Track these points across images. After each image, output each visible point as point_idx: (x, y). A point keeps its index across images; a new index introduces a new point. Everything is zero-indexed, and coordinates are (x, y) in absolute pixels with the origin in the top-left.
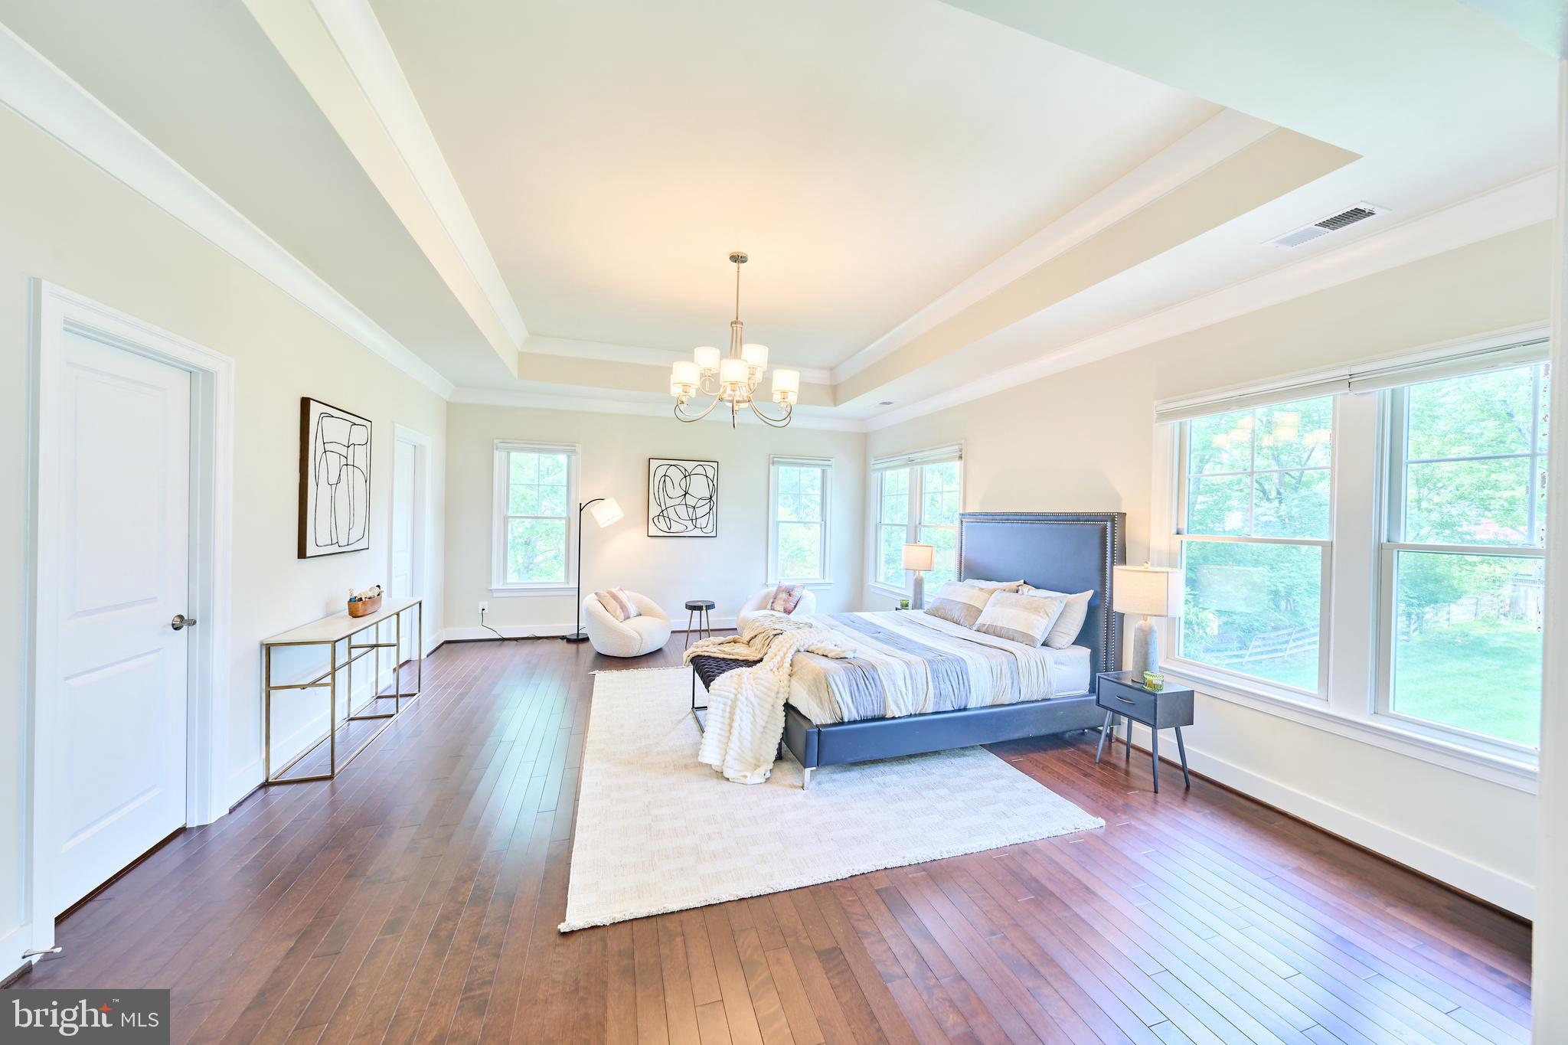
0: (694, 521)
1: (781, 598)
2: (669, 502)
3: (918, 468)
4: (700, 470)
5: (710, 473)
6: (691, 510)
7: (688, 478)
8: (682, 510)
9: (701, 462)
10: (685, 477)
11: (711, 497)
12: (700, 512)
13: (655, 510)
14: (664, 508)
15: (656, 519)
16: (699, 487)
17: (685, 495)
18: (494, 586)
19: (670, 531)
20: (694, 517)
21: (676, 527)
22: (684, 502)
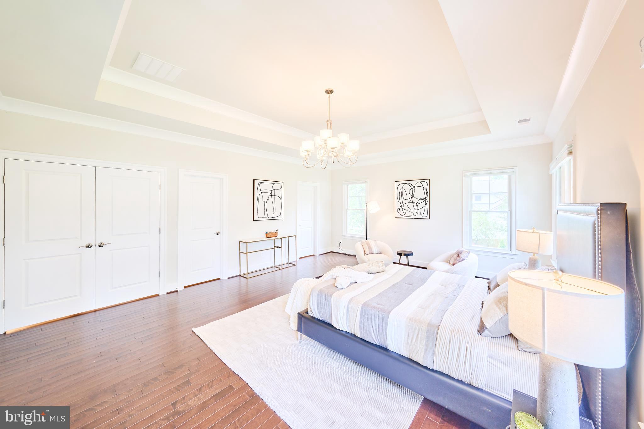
0: (417, 211)
2: (405, 202)
4: (420, 184)
5: (425, 185)
6: (415, 205)
7: (413, 189)
8: (411, 205)
9: (420, 181)
10: (412, 189)
11: (426, 198)
12: (420, 206)
13: (398, 205)
14: (402, 204)
15: (398, 210)
16: (419, 193)
17: (412, 198)
18: (344, 234)
19: (405, 215)
20: (417, 209)
21: (408, 214)
22: (411, 201)
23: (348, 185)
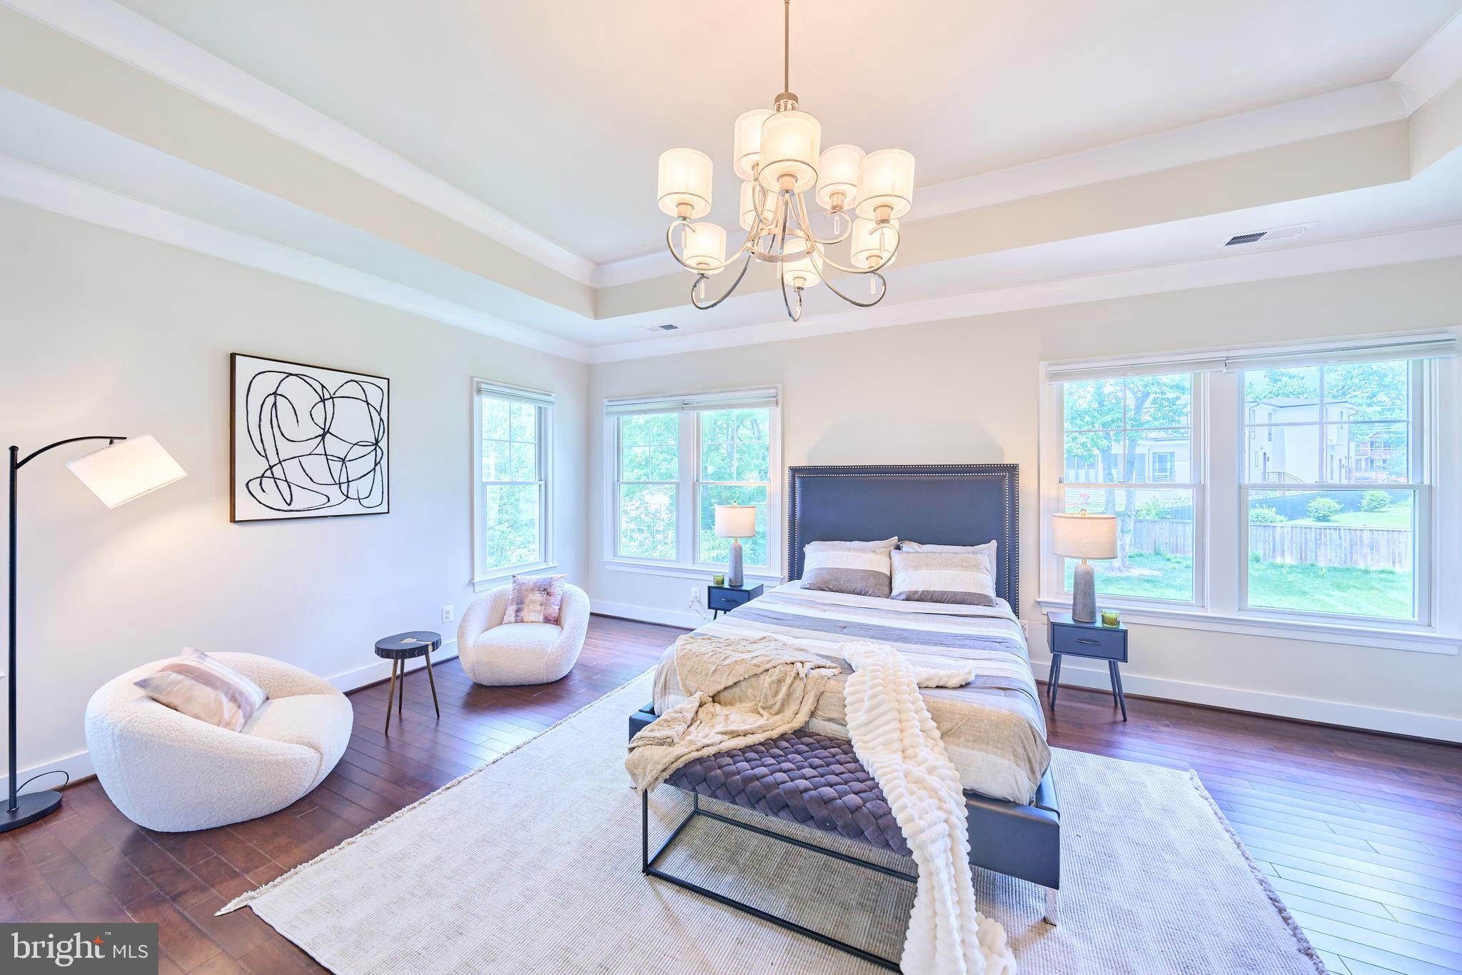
0: (344, 487)
1: (534, 602)
2: (286, 450)
3: (693, 413)
4: (353, 390)
5: (375, 397)
6: (336, 466)
7: (329, 403)
8: (317, 466)
9: (356, 376)
11: (377, 442)
12: (355, 469)
13: (249, 465)
14: (273, 460)
15: (254, 486)
16: (352, 422)
17: (323, 436)
19: (289, 508)
20: (344, 479)
21: (303, 500)
22: (320, 450)
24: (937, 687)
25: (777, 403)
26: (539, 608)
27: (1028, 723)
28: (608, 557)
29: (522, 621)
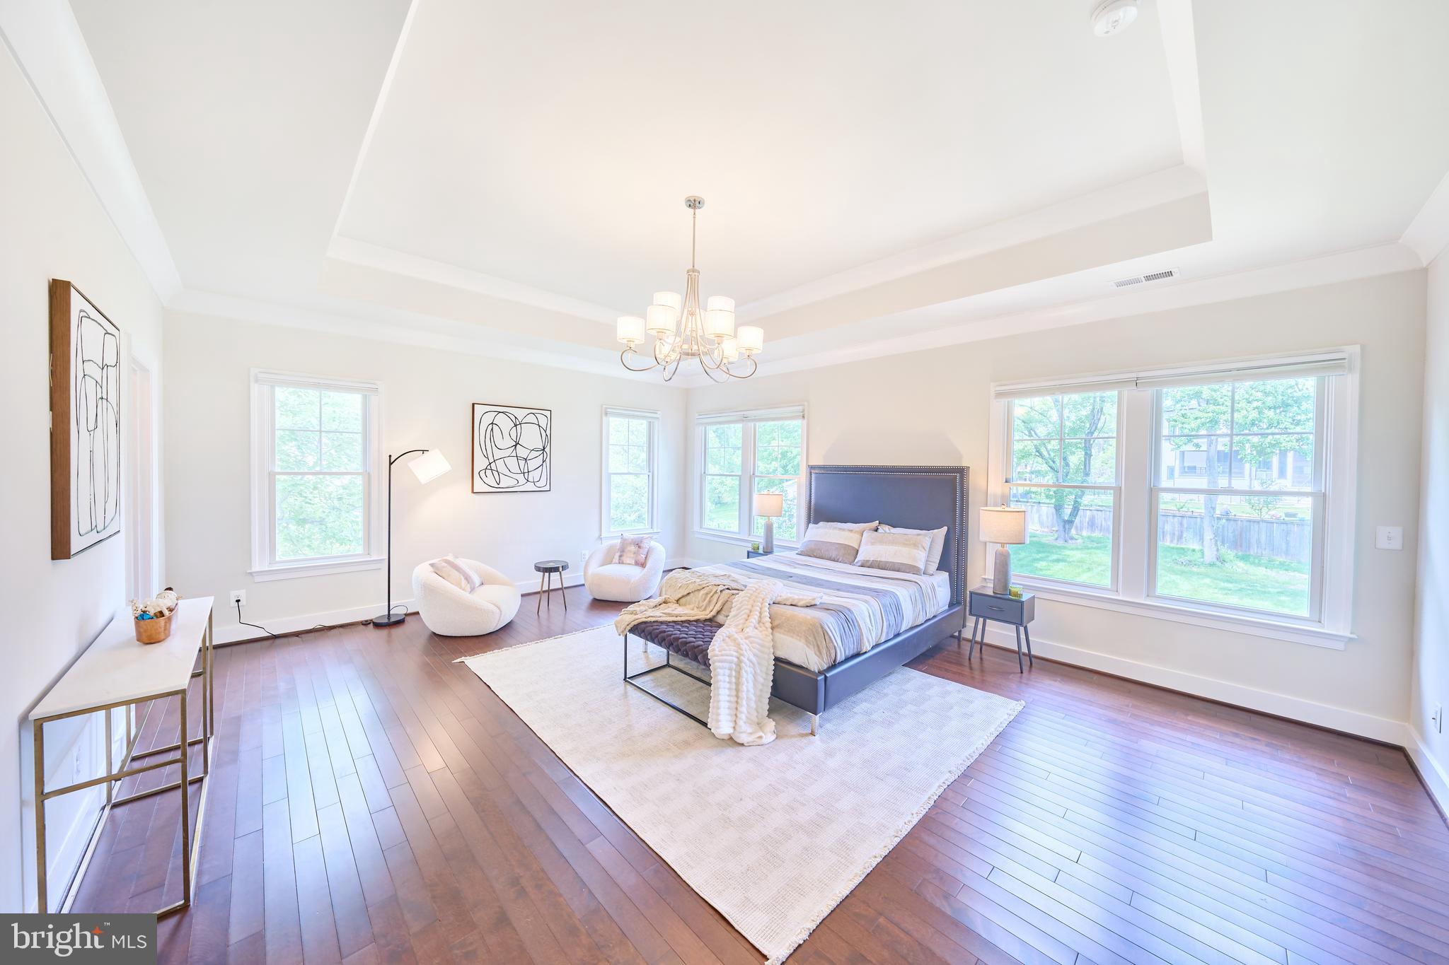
0: (526, 475)
1: (629, 551)
2: (498, 454)
3: (751, 425)
4: (531, 418)
5: (543, 422)
6: (522, 463)
7: (518, 427)
8: (512, 463)
9: (533, 410)
10: (516, 426)
11: (544, 448)
12: (533, 464)
13: (481, 463)
14: (491, 460)
16: (531, 437)
17: (516, 446)
18: (256, 568)
19: (499, 486)
20: (526, 471)
21: (506, 482)
22: (514, 454)
23: (273, 387)
24: (791, 605)
25: (803, 417)
26: (632, 556)
27: (821, 625)
28: (696, 528)
29: (623, 563)
